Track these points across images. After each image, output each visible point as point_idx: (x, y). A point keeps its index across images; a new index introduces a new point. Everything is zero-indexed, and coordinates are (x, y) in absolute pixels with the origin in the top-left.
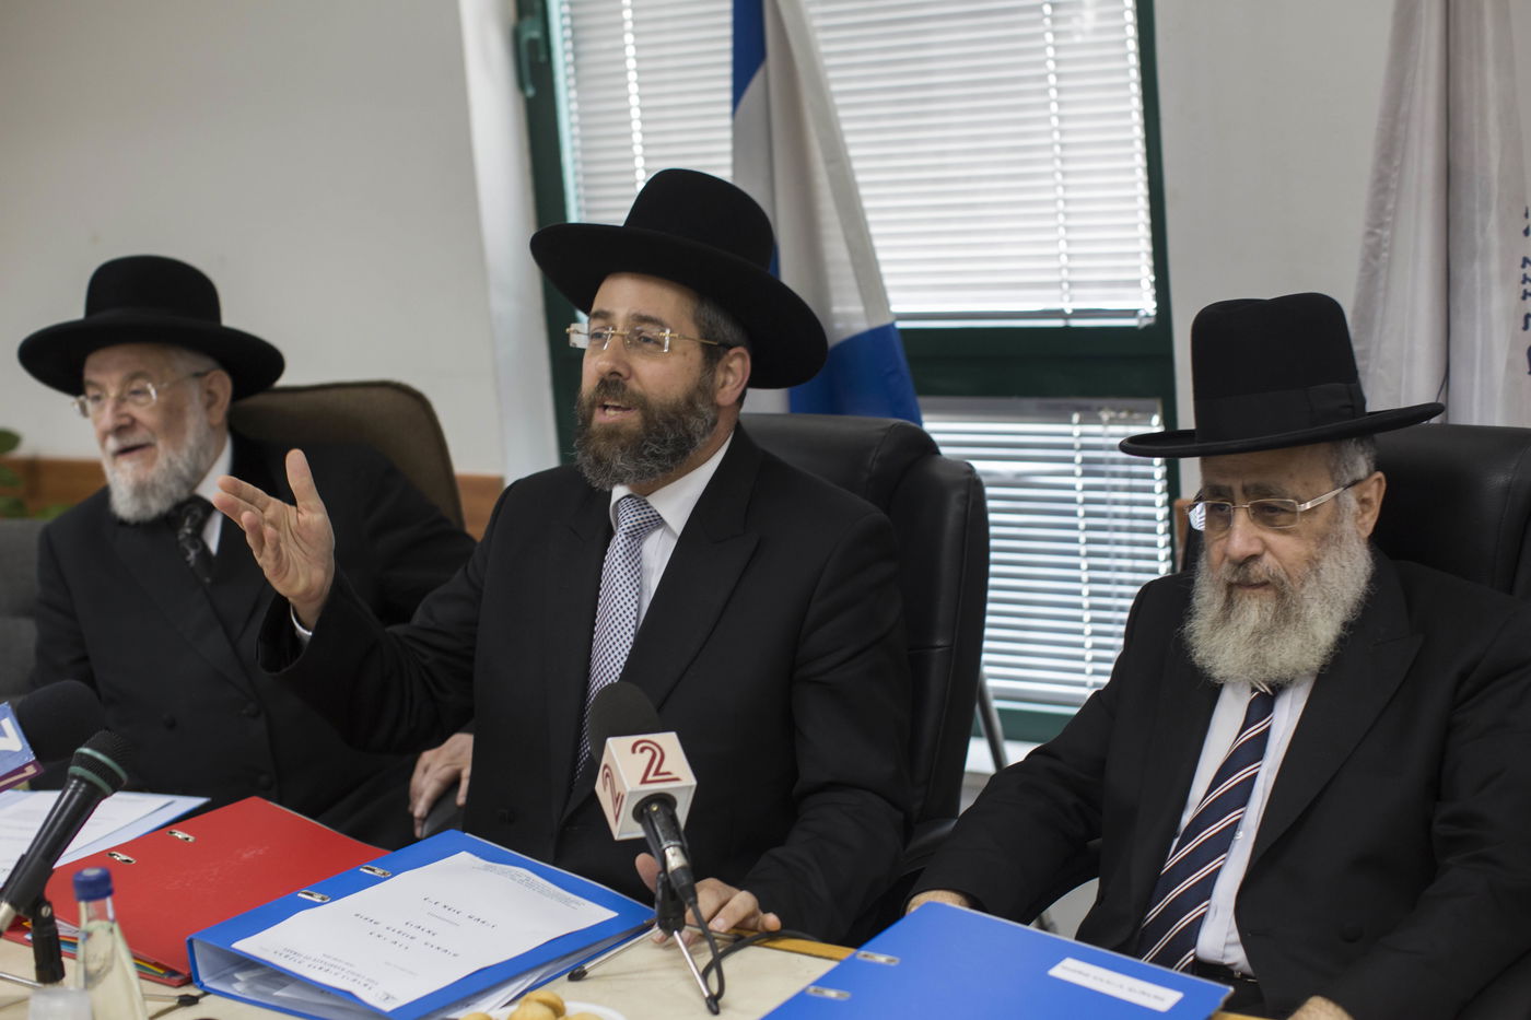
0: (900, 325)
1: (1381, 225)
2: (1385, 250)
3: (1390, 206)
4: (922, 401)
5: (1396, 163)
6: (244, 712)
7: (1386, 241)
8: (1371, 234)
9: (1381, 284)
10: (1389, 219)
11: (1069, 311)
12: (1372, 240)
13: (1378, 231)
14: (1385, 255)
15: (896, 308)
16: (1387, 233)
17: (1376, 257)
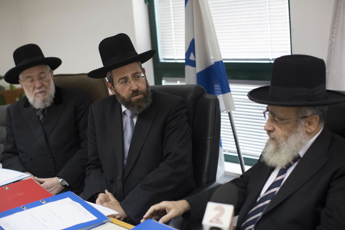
0: (224, 61)
1: (332, 37)
2: (333, 44)
3: (335, 32)
4: (229, 81)
5: (337, 20)
6: (48, 157)
7: (334, 42)
8: (330, 40)
9: (333, 54)
10: (335, 36)
11: (271, 59)
12: (331, 41)
13: (332, 39)
14: (333, 46)
15: (223, 57)
16: (334, 40)
17: (331, 46)
